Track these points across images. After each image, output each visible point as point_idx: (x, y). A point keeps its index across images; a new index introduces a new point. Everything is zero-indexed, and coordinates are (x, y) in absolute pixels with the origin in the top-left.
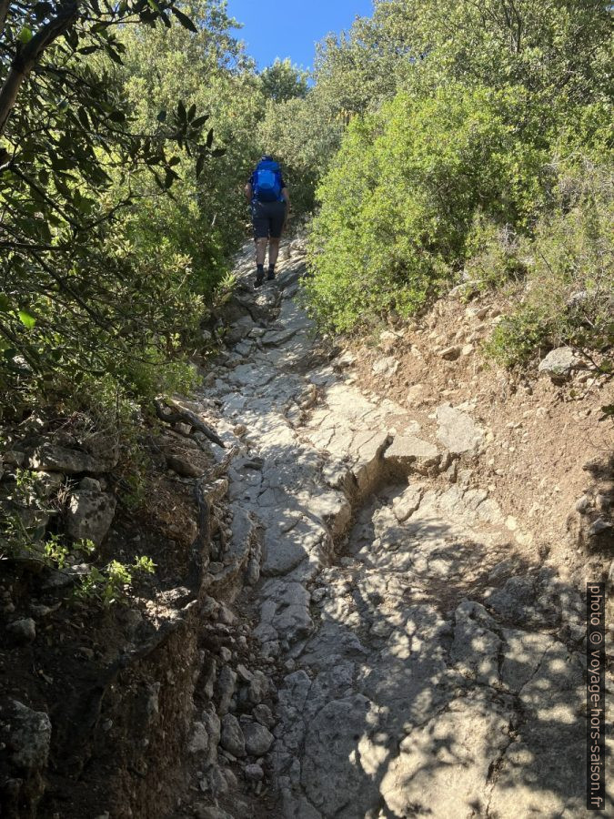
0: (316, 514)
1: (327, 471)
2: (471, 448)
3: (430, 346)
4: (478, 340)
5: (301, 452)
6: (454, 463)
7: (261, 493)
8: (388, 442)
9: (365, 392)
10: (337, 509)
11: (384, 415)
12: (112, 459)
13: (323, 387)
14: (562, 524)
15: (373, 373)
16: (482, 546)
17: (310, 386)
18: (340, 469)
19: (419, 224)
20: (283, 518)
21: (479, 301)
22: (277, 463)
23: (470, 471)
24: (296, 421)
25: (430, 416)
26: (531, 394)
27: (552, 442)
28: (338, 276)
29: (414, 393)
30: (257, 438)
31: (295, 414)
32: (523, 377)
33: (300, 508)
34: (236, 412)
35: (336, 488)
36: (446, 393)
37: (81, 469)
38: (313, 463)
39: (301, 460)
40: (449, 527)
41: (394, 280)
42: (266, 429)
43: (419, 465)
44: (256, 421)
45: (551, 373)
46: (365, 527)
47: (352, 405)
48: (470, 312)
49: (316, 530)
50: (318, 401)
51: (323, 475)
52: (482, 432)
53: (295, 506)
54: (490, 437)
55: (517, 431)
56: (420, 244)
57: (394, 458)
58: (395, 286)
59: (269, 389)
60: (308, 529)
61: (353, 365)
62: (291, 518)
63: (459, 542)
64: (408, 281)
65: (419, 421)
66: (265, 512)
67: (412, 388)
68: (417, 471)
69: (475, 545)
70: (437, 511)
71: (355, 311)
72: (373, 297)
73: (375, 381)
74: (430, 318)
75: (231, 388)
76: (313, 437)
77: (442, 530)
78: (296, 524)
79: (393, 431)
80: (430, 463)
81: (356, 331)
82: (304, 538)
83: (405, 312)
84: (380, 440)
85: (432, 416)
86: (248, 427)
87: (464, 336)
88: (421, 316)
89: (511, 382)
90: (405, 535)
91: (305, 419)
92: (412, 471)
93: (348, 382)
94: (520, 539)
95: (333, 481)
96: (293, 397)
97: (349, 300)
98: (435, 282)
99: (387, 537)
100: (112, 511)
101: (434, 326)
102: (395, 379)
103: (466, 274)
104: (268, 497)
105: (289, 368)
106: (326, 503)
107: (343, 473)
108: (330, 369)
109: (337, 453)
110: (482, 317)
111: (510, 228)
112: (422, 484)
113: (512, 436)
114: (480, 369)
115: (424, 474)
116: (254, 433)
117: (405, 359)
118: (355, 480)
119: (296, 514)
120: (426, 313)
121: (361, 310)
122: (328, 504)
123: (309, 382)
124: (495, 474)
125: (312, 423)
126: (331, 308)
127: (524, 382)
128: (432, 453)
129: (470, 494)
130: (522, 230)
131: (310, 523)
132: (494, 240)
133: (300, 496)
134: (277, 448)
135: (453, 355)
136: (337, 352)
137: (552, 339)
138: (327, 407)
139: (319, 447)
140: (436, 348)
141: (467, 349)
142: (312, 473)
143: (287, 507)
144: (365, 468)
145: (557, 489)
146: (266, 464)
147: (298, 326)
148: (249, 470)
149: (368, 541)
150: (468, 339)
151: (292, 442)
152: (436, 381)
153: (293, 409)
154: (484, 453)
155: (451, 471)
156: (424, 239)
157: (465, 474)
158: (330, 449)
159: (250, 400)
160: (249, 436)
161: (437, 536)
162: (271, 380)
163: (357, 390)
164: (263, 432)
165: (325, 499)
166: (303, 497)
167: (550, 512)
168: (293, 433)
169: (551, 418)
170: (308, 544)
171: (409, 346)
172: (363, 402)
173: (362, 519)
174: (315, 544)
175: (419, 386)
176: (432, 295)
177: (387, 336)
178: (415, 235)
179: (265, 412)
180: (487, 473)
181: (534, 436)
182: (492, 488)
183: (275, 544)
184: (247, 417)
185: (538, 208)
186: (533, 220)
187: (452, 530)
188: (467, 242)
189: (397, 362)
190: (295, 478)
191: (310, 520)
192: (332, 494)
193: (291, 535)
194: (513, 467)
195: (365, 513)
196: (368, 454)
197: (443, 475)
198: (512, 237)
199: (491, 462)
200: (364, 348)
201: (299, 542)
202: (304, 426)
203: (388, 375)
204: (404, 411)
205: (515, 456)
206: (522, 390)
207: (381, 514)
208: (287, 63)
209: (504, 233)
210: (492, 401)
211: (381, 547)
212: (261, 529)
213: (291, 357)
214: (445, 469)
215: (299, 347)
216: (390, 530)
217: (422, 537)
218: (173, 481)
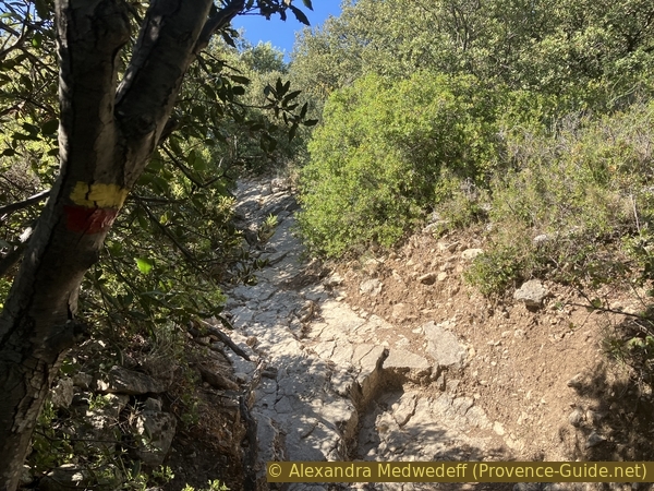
0: (330, 421)
1: (335, 381)
2: (457, 361)
3: (408, 271)
4: (451, 269)
5: (309, 362)
6: (442, 374)
7: (278, 401)
8: (385, 355)
9: (354, 308)
10: (348, 416)
11: (373, 329)
12: (169, 379)
13: (317, 301)
14: (554, 434)
15: (361, 292)
16: (478, 449)
17: (308, 302)
18: (347, 379)
19: (397, 175)
20: (301, 424)
21: (448, 237)
22: (288, 372)
23: (456, 382)
24: (298, 333)
25: (414, 331)
26: (508, 317)
27: (531, 360)
28: (329, 212)
29: (398, 311)
30: (268, 348)
31: (296, 327)
32: (500, 303)
33: (315, 415)
34: (245, 324)
35: (344, 396)
36: (425, 311)
37: (146, 391)
38: (323, 373)
39: (312, 370)
40: (445, 432)
41: (376, 218)
42: (275, 340)
43: (413, 375)
44: (265, 333)
45: (527, 301)
46: (370, 431)
47: (345, 320)
48: (441, 246)
49: (332, 436)
50: (314, 315)
51: (332, 384)
52: (465, 347)
53: (310, 413)
54: (472, 352)
55: (498, 348)
56: (398, 190)
57: (391, 369)
58: (377, 222)
59: (272, 303)
60: (324, 435)
61: (342, 284)
62: (308, 424)
63: (457, 445)
64: (387, 218)
65: (407, 335)
66: (283, 419)
67: (395, 306)
68: (411, 380)
69: (471, 449)
70: (432, 417)
71: (342, 241)
72: (359, 231)
73: (363, 299)
74: (407, 248)
75: (236, 302)
76: (318, 349)
77: (439, 435)
78: (313, 430)
79: (385, 344)
80: (422, 374)
81: (343, 257)
82: (322, 443)
83: (387, 243)
84: (378, 353)
85: (417, 331)
86: (258, 338)
87: (438, 265)
88: (398, 247)
89: (489, 306)
90: (409, 438)
91: (306, 330)
92: (407, 380)
93: (339, 299)
94: (510, 444)
95: (342, 390)
96: (294, 311)
97: (338, 231)
98: (411, 221)
99: (392, 441)
100: (173, 430)
101: (410, 256)
102: (380, 298)
103: (435, 215)
104: (284, 404)
105: (284, 285)
106: (337, 410)
107: (349, 383)
108: (321, 287)
109: (342, 364)
110: (453, 250)
111: (471, 182)
112: (416, 392)
113: (493, 352)
114: (454, 293)
115: (417, 382)
116: (264, 344)
117: (387, 281)
118: (359, 388)
119: (312, 420)
120: (403, 245)
121: (348, 241)
122: (339, 411)
123: (305, 298)
124: (479, 384)
125: (312, 335)
126: (323, 238)
127: (501, 308)
128: (423, 365)
129: (458, 401)
130: (480, 183)
131: (326, 429)
132: (459, 189)
133: (314, 404)
134: (287, 358)
135: (430, 281)
136: (326, 273)
137: (523, 273)
138: (322, 320)
139: (323, 358)
140: (415, 273)
141: (441, 276)
142: (321, 381)
143: (303, 414)
144: (368, 378)
145: (543, 401)
146: (280, 374)
147: (287, 249)
148: (264, 379)
149: (375, 444)
150: (442, 268)
151: (300, 353)
152: (416, 301)
153: (294, 322)
154: (468, 365)
155: (440, 381)
156: (401, 186)
157: (453, 383)
158: (334, 360)
159: (258, 314)
160: (260, 346)
161: (436, 440)
162: (272, 295)
163: (347, 306)
164: (273, 343)
165: (336, 407)
166: (316, 404)
167: (540, 422)
168: (300, 345)
169: (528, 338)
170: (325, 449)
171: (391, 270)
172: (354, 316)
173: (367, 424)
174: (332, 449)
175: (400, 304)
176: (409, 230)
177: (371, 262)
178: (393, 183)
179: (272, 325)
180: (472, 383)
181: (513, 352)
182: (477, 396)
183: (296, 449)
184: (256, 329)
185: (493, 167)
186: (489, 176)
187: (449, 434)
188: (437, 190)
189: (381, 284)
190: (308, 387)
191: (324, 427)
192: (341, 402)
193: (309, 440)
194: (495, 379)
195: (368, 418)
196: (369, 366)
197: (434, 384)
198: (472, 188)
199: (475, 373)
200: (350, 271)
201: (317, 447)
202: (306, 337)
203: (374, 295)
204: (390, 326)
205: (496, 370)
206: (499, 314)
207: (383, 419)
208: (268, 45)
209: (466, 185)
210: (471, 321)
211: (387, 450)
212: (282, 434)
213: (284, 276)
214: (436, 379)
215: (290, 267)
216: (394, 434)
217: (423, 440)
218: (208, 393)
